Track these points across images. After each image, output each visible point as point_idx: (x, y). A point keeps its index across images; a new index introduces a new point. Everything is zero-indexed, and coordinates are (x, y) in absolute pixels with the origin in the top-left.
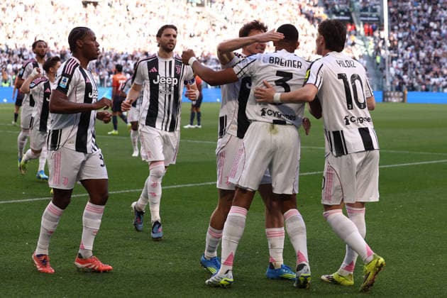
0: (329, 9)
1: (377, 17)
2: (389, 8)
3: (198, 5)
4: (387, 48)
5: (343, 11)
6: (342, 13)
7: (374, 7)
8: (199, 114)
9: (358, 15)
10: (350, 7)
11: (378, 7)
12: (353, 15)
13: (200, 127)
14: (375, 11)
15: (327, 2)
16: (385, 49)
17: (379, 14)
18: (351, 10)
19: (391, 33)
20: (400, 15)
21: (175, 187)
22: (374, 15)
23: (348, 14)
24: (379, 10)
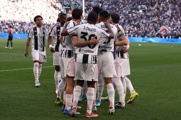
0: (62, 4)
1: (80, 7)
2: (85, 4)
3: (12, 2)
4: (84, 19)
5: (68, 5)
6: (67, 6)
7: (79, 4)
8: (12, 43)
9: (73, 6)
10: (70, 3)
11: (81, 4)
12: (71, 6)
13: (12, 48)
14: (80, 5)
15: (61, 1)
16: (83, 20)
17: (81, 6)
18: (71, 4)
19: (86, 14)
20: (89, 7)
21: (2, 71)
22: (79, 7)
23: (69, 6)
24: (81, 5)
